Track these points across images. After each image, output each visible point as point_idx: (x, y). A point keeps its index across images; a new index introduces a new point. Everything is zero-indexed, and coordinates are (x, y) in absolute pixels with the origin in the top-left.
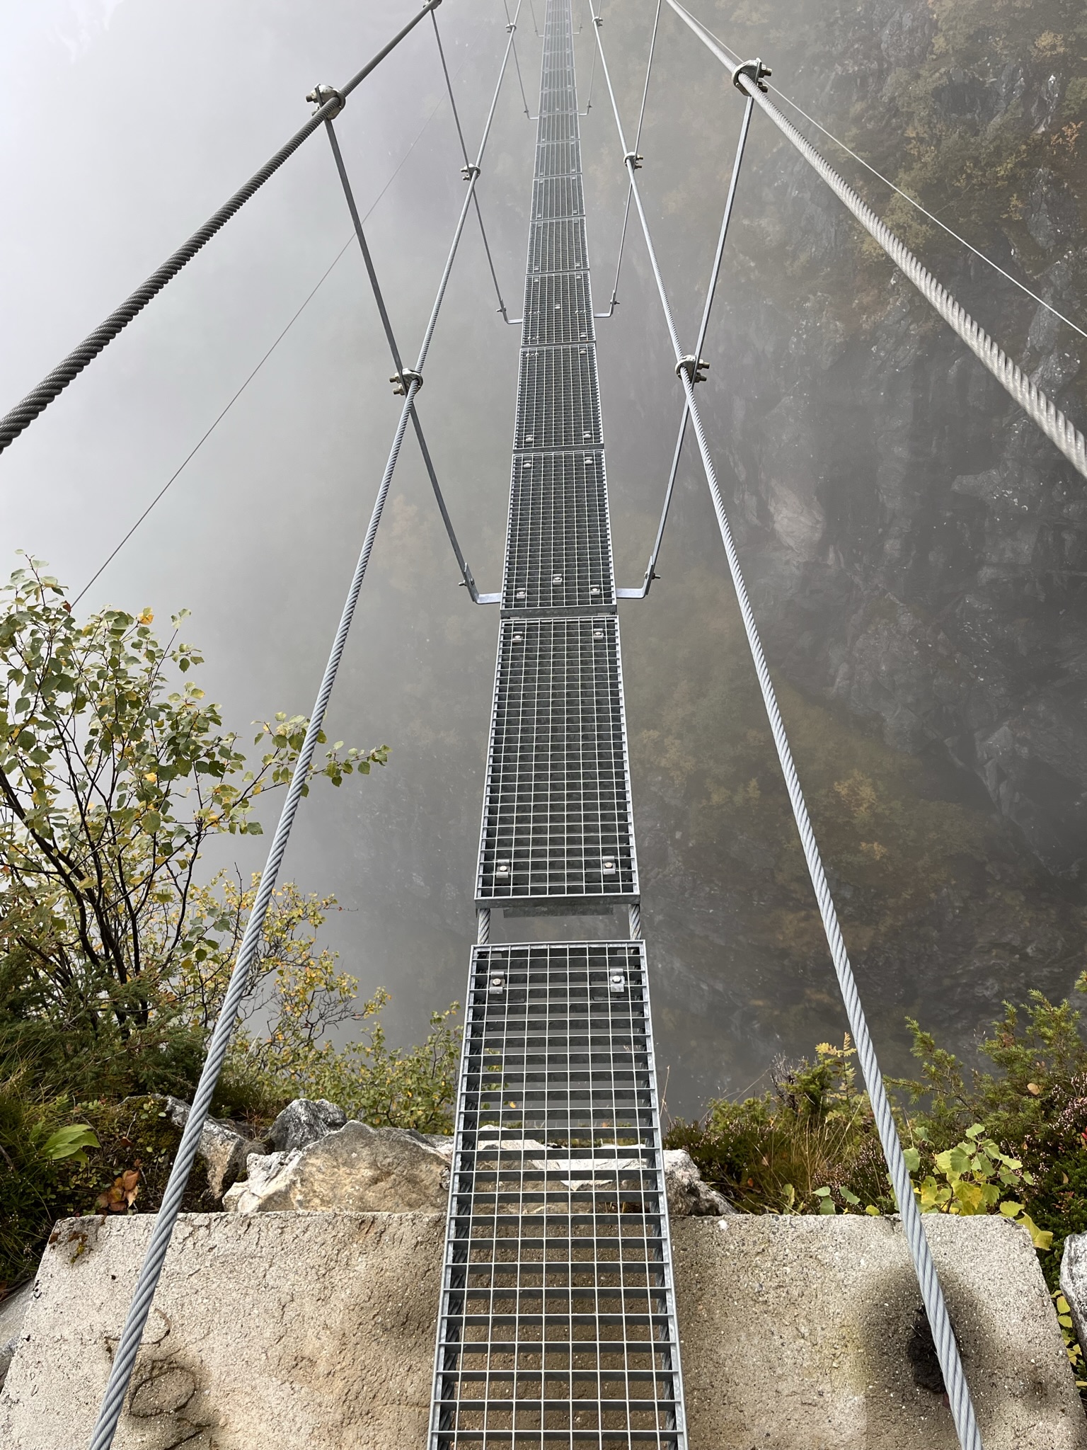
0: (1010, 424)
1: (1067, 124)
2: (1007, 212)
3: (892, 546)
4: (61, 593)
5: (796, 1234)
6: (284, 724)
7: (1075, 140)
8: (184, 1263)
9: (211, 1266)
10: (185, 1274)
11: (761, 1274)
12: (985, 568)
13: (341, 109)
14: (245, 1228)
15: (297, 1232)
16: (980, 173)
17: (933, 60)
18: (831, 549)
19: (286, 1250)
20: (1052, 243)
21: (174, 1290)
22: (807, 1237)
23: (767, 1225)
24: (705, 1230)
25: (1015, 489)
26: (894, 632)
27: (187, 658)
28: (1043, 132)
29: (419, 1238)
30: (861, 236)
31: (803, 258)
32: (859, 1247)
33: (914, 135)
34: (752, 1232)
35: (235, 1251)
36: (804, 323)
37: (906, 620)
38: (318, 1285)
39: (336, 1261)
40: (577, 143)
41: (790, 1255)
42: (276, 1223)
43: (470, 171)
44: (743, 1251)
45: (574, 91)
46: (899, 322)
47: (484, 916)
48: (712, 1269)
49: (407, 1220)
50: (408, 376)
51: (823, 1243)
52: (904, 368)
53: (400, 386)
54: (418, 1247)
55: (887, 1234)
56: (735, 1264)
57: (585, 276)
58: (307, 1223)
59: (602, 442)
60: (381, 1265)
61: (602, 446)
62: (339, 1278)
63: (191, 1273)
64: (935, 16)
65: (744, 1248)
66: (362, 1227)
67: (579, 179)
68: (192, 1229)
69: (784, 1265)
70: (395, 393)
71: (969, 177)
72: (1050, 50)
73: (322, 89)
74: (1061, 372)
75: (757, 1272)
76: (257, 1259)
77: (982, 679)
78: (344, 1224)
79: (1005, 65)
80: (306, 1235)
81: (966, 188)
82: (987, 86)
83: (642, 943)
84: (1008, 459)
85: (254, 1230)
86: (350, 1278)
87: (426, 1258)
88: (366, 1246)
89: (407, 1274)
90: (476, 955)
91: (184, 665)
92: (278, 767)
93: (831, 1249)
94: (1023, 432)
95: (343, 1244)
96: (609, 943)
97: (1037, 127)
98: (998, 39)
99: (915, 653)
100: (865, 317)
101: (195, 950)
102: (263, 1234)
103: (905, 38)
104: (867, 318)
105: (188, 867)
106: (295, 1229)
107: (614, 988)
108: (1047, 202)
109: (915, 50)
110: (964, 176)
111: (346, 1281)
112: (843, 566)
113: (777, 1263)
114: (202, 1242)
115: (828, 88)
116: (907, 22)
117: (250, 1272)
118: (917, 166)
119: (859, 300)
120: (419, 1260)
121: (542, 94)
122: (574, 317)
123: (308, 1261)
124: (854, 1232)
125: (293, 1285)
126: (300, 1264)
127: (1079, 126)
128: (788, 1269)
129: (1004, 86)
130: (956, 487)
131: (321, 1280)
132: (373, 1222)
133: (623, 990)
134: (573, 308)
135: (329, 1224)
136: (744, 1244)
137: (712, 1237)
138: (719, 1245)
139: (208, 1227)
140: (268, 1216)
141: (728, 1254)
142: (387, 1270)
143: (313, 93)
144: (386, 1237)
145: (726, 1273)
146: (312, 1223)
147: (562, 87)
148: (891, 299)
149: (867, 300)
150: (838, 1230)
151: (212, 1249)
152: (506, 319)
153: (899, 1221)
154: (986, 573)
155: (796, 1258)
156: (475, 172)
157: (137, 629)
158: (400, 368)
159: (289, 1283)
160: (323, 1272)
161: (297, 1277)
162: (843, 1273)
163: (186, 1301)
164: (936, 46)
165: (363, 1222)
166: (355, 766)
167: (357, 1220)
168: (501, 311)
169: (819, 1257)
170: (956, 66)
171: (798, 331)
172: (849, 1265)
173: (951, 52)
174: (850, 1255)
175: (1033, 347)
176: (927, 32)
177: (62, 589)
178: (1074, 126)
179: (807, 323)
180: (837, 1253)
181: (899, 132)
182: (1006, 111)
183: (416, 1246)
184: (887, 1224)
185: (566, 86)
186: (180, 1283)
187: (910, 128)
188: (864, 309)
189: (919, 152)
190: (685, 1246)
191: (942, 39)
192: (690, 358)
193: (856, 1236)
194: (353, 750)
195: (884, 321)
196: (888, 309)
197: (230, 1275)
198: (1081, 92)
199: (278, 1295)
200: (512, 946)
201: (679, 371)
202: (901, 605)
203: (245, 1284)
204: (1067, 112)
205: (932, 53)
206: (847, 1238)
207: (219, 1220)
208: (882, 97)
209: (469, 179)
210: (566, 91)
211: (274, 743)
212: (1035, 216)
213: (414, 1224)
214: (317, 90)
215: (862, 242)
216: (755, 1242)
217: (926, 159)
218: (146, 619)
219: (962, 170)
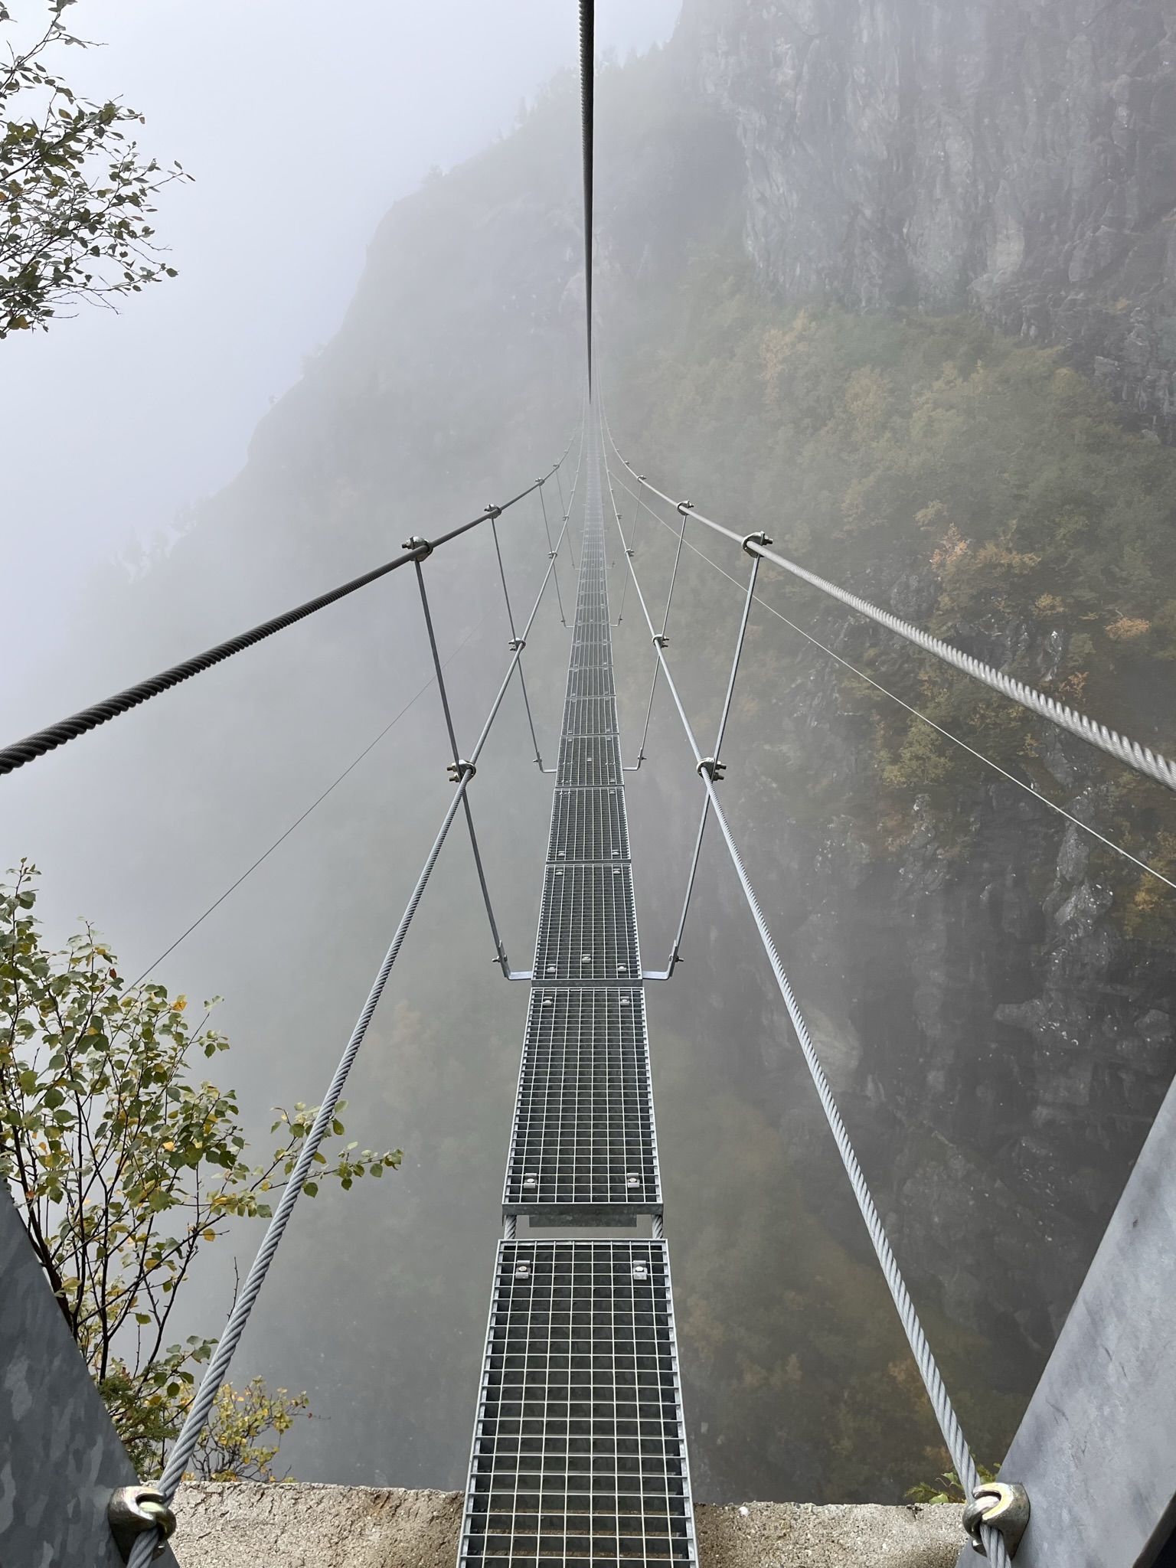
0: (1049, 953)
1: (1073, 673)
2: (1023, 750)
3: (935, 1078)
4: (111, 961)
5: (818, 1521)
6: (303, 1113)
7: (1083, 688)
8: (194, 1526)
9: (222, 1531)
10: (196, 1535)
11: (783, 1556)
12: (1039, 1108)
13: (429, 554)
14: (258, 1496)
15: (311, 1503)
16: (993, 714)
17: (940, 615)
18: (870, 1078)
19: (299, 1519)
20: (1070, 780)
21: (183, 1549)
22: (829, 1523)
23: (789, 1512)
24: (726, 1516)
25: (1062, 1022)
26: (945, 1177)
27: (213, 1043)
28: (1050, 680)
29: (435, 1513)
30: (881, 764)
31: (825, 782)
32: (880, 1532)
33: (926, 678)
34: (773, 1518)
35: (247, 1517)
36: (829, 843)
37: (958, 1164)
38: (330, 1552)
39: (350, 1531)
40: (609, 645)
41: (812, 1539)
42: (290, 1494)
43: (517, 643)
44: (764, 1535)
45: (607, 608)
46: (925, 846)
47: (511, 1221)
48: (733, 1551)
49: (423, 1496)
50: (464, 766)
51: (845, 1529)
52: (933, 891)
53: (456, 774)
54: (434, 1522)
55: (909, 1521)
56: (756, 1547)
57: (615, 739)
58: (321, 1496)
59: (629, 858)
60: (395, 1537)
61: (630, 861)
62: (352, 1546)
63: (202, 1535)
64: (939, 578)
65: (765, 1532)
66: (377, 1502)
67: (610, 669)
68: (205, 1496)
69: (806, 1549)
70: (451, 780)
71: (983, 717)
72: (1050, 610)
73: (415, 539)
74: (1095, 903)
75: (778, 1553)
76: (269, 1526)
77: (1050, 1239)
78: (359, 1498)
79: (1008, 621)
80: (320, 1506)
81: (980, 727)
82: (993, 638)
83: (664, 1242)
84: (1052, 990)
85: (267, 1500)
86: (363, 1547)
87: (441, 1532)
88: (381, 1519)
89: (421, 1546)
90: (503, 1248)
91: (209, 1051)
92: (291, 1159)
93: (852, 1535)
94: (1064, 961)
95: (357, 1516)
96: (632, 1241)
97: (1044, 675)
98: (1000, 599)
99: (971, 1203)
100: (890, 839)
101: (168, 1383)
102: (276, 1503)
103: (913, 597)
104: (892, 841)
105: (172, 1289)
106: (309, 1501)
107: (636, 1276)
108: (1061, 742)
109: (923, 607)
110: (978, 716)
111: (358, 1549)
112: (883, 1099)
113: (798, 1546)
114: (214, 1508)
115: (842, 636)
116: (914, 583)
117: (261, 1537)
118: (931, 705)
119: (883, 823)
120: (434, 1533)
121: (578, 610)
122: (604, 767)
123: (321, 1530)
124: (875, 1519)
125: (305, 1551)
126: (312, 1532)
127: (1085, 675)
128: (810, 1552)
129: (1009, 639)
130: (998, 1016)
131: (334, 1548)
132: (388, 1498)
133: (645, 1278)
134: (603, 761)
135: (344, 1496)
136: (765, 1529)
137: (733, 1522)
138: (740, 1529)
139: (221, 1494)
140: (282, 1487)
141: (749, 1537)
142: (401, 1541)
143: (408, 542)
144: (401, 1511)
145: (747, 1555)
146: (327, 1495)
147: (596, 604)
148: (915, 825)
149: (890, 824)
150: (860, 1518)
151: (224, 1514)
152: (541, 769)
153: (921, 1510)
154: (1042, 1113)
155: (817, 1541)
156: (521, 645)
157: (169, 1014)
158: (457, 759)
159: (301, 1549)
160: (336, 1540)
161: (309, 1544)
162: (865, 1556)
163: (195, 1560)
164: (942, 604)
165: (378, 1497)
166: (367, 1167)
167: (372, 1494)
168: (537, 761)
169: (841, 1541)
170: (961, 622)
171: (823, 851)
172: (872, 1549)
173: (956, 609)
174: (872, 1540)
175: (1063, 877)
176: (932, 591)
177: (112, 958)
178: (1080, 676)
179: (831, 842)
180: (859, 1538)
181: (912, 675)
182: (1013, 660)
183: (431, 1520)
184: (909, 1513)
185: (599, 604)
186: (190, 1543)
187: (922, 671)
188: (888, 832)
189: (932, 693)
190: (705, 1529)
191: (947, 599)
192: (709, 760)
193: (878, 1523)
194: (366, 1152)
195: (909, 845)
196: (914, 833)
197: (241, 1539)
198: (1083, 647)
199: (289, 1559)
200: (538, 1242)
201: (699, 770)
202: (951, 1145)
203: (256, 1547)
204: (1071, 664)
205: (938, 609)
206: (869, 1524)
207: (232, 1489)
208: (893, 645)
209: (515, 650)
210: (600, 608)
211: (290, 1131)
212: (1050, 754)
213: (430, 1500)
214: (412, 539)
215: (883, 770)
216: (776, 1528)
217: (941, 699)
218: (180, 1005)
219: (975, 711)
